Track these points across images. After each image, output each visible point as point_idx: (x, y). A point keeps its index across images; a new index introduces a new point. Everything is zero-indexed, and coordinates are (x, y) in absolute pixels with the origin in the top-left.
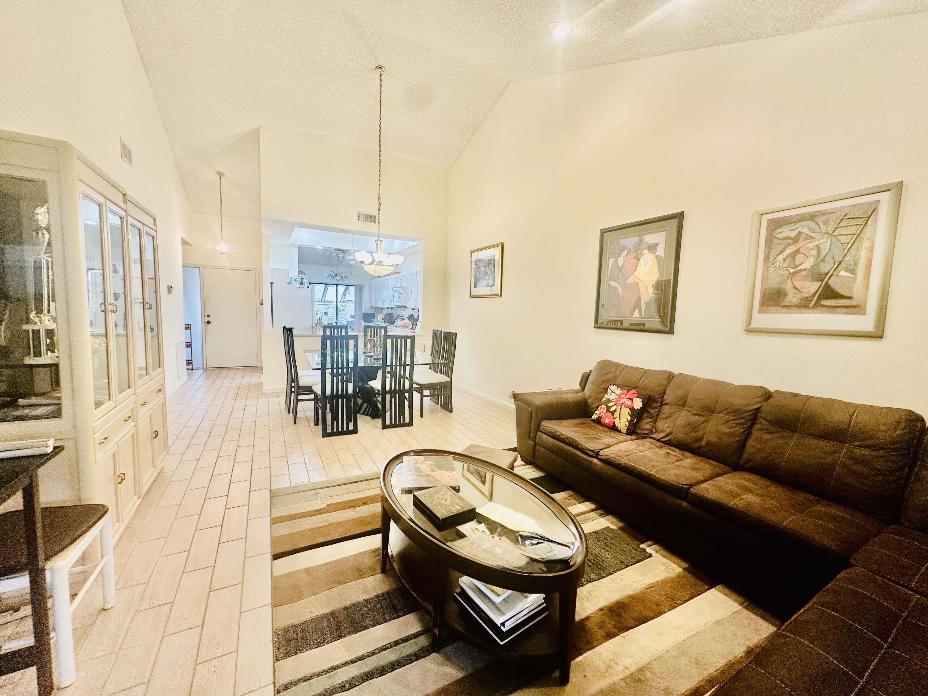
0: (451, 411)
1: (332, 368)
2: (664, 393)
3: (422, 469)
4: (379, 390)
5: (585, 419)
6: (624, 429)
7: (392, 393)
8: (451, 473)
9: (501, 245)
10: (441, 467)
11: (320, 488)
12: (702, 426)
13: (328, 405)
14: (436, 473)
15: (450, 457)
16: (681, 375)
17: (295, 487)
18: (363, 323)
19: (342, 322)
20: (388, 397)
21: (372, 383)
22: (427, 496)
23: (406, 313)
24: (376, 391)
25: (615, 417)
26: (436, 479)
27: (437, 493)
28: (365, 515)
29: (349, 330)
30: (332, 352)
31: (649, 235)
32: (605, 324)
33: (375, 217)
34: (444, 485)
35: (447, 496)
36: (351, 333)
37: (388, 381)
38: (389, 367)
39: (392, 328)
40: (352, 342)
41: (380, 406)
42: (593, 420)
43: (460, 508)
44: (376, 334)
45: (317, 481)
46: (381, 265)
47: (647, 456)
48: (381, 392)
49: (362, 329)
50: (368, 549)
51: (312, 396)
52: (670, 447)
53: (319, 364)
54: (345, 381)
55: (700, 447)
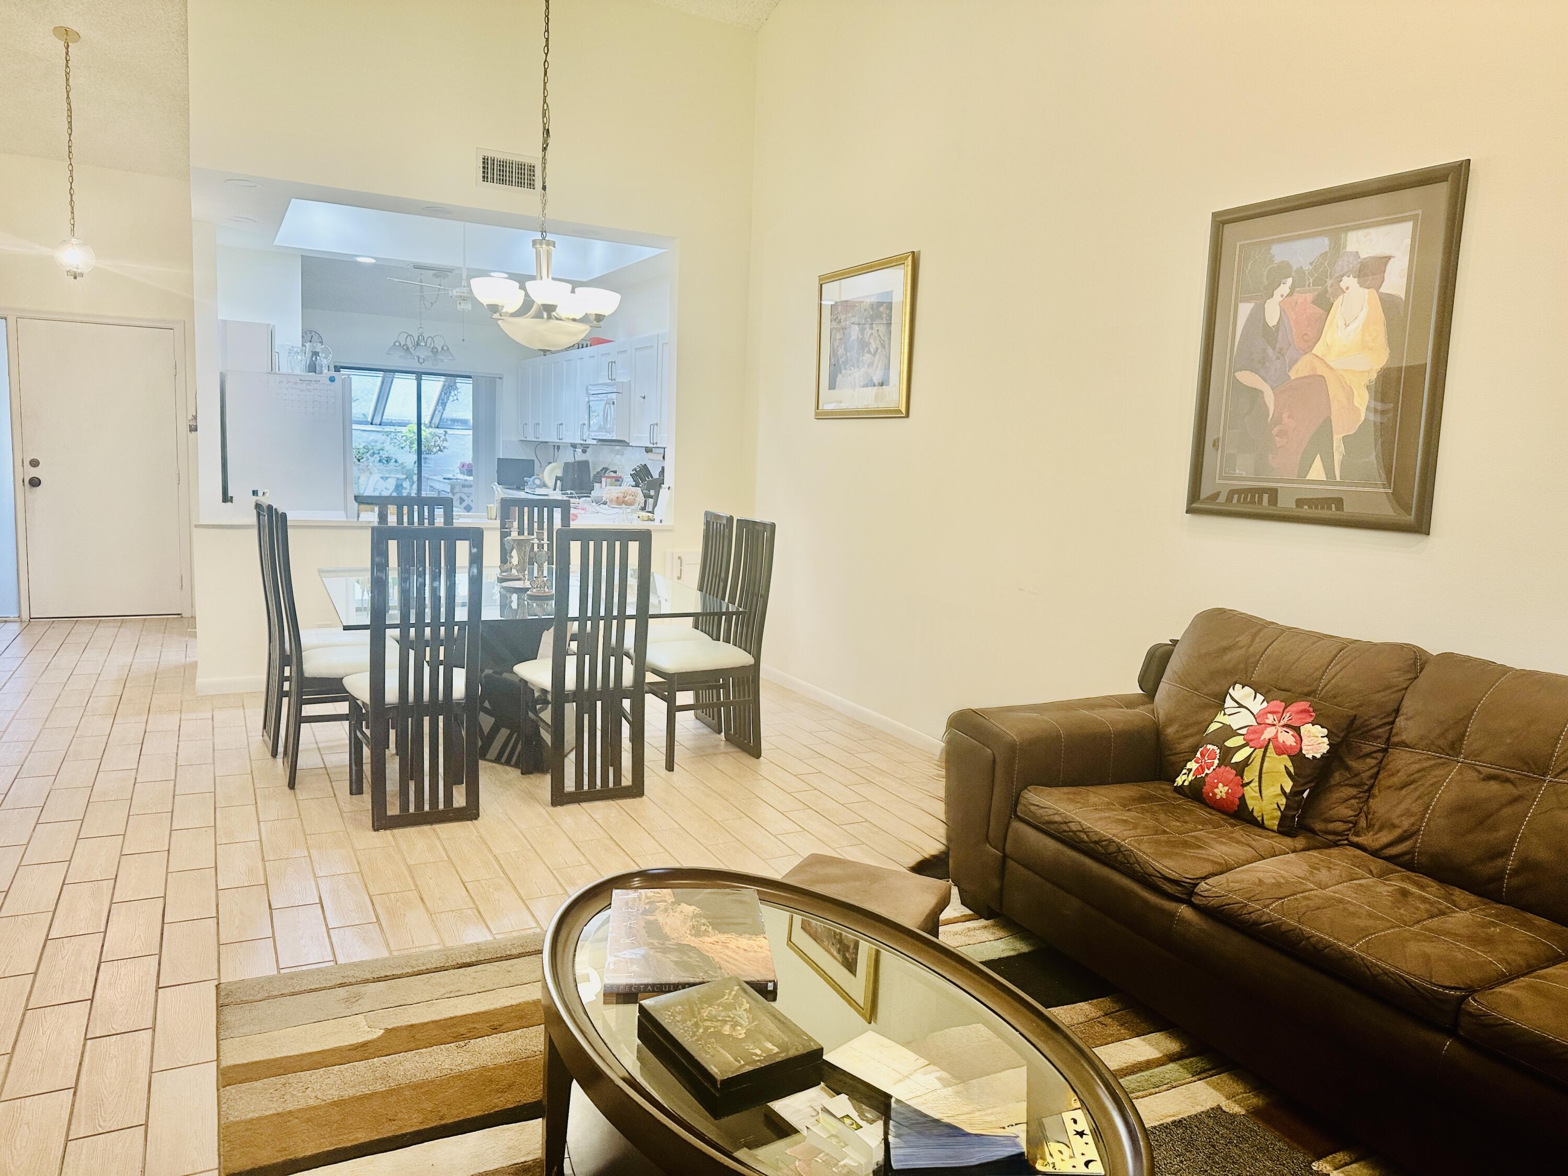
0: (755, 751)
1: (404, 626)
2: (1397, 711)
3: (667, 930)
4: (544, 691)
5: (1156, 784)
6: (1274, 818)
7: (584, 699)
8: (751, 942)
9: (910, 258)
10: (721, 924)
11: (367, 981)
12: (1507, 811)
13: (392, 733)
14: (707, 939)
15: (750, 893)
16: (1448, 659)
17: (292, 977)
18: (501, 492)
19: (437, 485)
20: (570, 709)
21: (524, 670)
22: (679, 1013)
23: (626, 463)
24: (537, 694)
25: (1246, 780)
26: (706, 959)
27: (709, 1000)
28: (497, 1061)
29: (456, 511)
30: (404, 578)
31: (1361, 233)
32: (1222, 499)
33: (532, 168)
34: (730, 979)
35: (740, 1012)
36: (462, 520)
37: (571, 664)
38: (576, 624)
39: (586, 506)
40: (463, 549)
41: (547, 737)
42: (1180, 790)
43: (776, 1050)
44: (536, 525)
45: (356, 960)
46: (549, 317)
47: (1341, 901)
48: (549, 698)
49: (495, 508)
50: (505, 1164)
51: (343, 708)
52: (1409, 873)
53: (365, 609)
54: (441, 663)
55: (1499, 877)
